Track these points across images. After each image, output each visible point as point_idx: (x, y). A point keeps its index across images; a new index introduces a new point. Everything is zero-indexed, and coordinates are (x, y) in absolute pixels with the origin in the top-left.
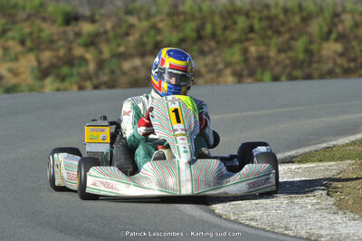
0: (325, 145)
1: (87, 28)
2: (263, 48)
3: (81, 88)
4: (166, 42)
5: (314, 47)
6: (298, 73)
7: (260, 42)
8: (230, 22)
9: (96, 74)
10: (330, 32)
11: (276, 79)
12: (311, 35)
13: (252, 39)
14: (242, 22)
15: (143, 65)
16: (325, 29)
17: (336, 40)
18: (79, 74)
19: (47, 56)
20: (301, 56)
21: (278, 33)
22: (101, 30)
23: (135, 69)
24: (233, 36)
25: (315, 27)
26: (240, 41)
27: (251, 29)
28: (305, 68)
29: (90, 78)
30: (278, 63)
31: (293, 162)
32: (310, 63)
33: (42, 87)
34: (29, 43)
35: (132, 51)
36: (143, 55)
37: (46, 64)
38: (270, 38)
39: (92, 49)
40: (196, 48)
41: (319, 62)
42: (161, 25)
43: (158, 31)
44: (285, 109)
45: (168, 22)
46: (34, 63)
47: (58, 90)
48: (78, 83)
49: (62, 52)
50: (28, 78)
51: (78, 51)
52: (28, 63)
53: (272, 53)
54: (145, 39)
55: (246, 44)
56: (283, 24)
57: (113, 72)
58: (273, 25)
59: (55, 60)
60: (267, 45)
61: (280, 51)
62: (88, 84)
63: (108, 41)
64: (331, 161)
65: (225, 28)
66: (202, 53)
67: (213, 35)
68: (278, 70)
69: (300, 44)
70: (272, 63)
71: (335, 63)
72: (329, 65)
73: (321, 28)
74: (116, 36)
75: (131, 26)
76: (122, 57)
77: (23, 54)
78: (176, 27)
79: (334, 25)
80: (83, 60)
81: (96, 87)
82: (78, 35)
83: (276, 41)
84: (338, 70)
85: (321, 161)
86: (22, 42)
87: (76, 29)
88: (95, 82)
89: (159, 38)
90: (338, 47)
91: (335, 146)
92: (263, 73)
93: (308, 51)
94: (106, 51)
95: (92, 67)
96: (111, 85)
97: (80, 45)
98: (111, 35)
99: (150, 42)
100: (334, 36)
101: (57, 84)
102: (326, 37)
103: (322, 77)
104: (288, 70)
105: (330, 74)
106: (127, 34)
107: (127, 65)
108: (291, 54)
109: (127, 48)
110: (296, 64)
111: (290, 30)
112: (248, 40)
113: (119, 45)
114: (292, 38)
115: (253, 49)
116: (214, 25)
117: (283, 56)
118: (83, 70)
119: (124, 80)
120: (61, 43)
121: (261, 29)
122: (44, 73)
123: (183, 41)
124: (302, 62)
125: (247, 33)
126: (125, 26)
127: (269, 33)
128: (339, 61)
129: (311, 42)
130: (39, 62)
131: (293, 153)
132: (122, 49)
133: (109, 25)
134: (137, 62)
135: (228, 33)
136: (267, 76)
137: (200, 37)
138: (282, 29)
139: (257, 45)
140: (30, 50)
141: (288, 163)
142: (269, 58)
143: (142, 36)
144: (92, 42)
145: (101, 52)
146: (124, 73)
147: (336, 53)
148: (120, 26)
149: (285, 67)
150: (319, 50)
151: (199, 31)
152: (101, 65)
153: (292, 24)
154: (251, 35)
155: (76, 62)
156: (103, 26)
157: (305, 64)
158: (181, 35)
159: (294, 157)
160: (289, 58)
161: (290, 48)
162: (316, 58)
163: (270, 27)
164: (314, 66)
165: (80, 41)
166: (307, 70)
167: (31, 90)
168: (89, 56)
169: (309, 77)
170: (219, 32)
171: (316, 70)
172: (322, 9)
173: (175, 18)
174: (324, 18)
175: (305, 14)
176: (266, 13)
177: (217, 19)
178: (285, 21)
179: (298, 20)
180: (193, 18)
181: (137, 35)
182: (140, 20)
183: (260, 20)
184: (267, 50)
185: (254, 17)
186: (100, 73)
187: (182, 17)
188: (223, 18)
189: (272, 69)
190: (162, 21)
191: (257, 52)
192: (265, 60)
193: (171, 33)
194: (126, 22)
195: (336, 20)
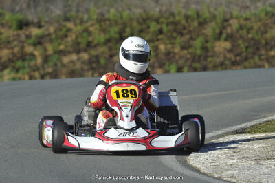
1: (35, 31)
2: (170, 46)
3: (31, 78)
4: (96, 42)
5: (209, 45)
6: (197, 65)
7: (168, 42)
8: (144, 26)
10: (221, 33)
11: (180, 70)
12: (206, 36)
13: (162, 39)
14: (154, 27)
15: (79, 59)
16: (217, 31)
17: (226, 40)
18: (30, 67)
19: (5, 53)
20: (199, 52)
21: (182, 35)
22: (47, 33)
23: (72, 62)
24: (148, 37)
25: (209, 30)
26: (152, 41)
27: (161, 32)
28: (201, 62)
29: (38, 69)
30: (181, 57)
32: (206, 58)
33: (2, 76)
35: (70, 49)
36: (78, 52)
37: (4, 59)
38: (175, 38)
39: (39, 47)
41: (213, 56)
42: (92, 29)
43: (90, 33)
45: (97, 26)
47: (14, 79)
48: (28, 73)
49: (16, 50)
51: (29, 49)
53: (177, 50)
54: (80, 40)
55: (156, 43)
56: (184, 28)
57: (55, 65)
58: (177, 29)
59: (11, 57)
60: (173, 44)
61: (183, 48)
62: (37, 74)
63: (51, 41)
65: (141, 31)
68: (181, 62)
69: (198, 43)
70: (177, 57)
71: (225, 57)
72: (221, 59)
73: (214, 30)
74: (57, 38)
75: (69, 30)
76: (62, 53)
78: (104, 31)
79: (224, 28)
80: (33, 55)
81: (42, 77)
82: (28, 37)
83: (179, 40)
84: (227, 62)
87: (27, 33)
88: (42, 72)
89: (90, 39)
90: (228, 45)
92: (170, 65)
93: (204, 49)
94: (50, 49)
95: (39, 60)
96: (55, 75)
97: (30, 44)
98: (53, 36)
99: (83, 42)
100: (224, 36)
101: (13, 75)
102: (218, 37)
103: (215, 68)
104: (189, 63)
105: (222, 66)
106: (66, 36)
107: (66, 60)
108: (190, 50)
109: (66, 47)
110: (195, 58)
111: (190, 32)
112: (158, 40)
113: (60, 44)
114: (192, 38)
115: (162, 47)
116: (132, 29)
117: (185, 52)
118: (32, 63)
119: (64, 71)
120: (16, 43)
121: (168, 31)
122: (3, 66)
123: (108, 40)
124: (200, 57)
125: (157, 35)
126: (64, 29)
127: (175, 35)
128: (228, 55)
129: (207, 41)
132: (62, 47)
133: (52, 30)
134: (74, 57)
136: (173, 68)
137: (121, 38)
138: (185, 32)
139: (166, 44)
142: (175, 54)
143: (77, 37)
144: (38, 42)
145: (46, 50)
146: (64, 66)
147: (225, 49)
148: (61, 30)
149: (187, 60)
150: (213, 48)
151: (121, 33)
152: (46, 59)
153: (192, 28)
154: (160, 37)
155: (27, 57)
156: (48, 29)
157: (202, 58)
158: (107, 36)
160: (190, 53)
161: (190, 47)
162: (209, 54)
163: (175, 30)
164: (209, 59)
165: (30, 41)
166: (204, 63)
168: (36, 53)
169: (205, 69)
170: (136, 34)
171: (211, 62)
172: (214, 17)
173: (102, 24)
174: (216, 23)
175: (201, 20)
176: (172, 19)
177: (135, 24)
178: (187, 25)
179: (196, 24)
180: (116, 23)
181: (74, 36)
182: (76, 25)
183: (168, 25)
184: (173, 48)
185: (163, 23)
186: (46, 66)
187: (107, 23)
188: (139, 23)
189: (177, 62)
190: (92, 25)
191: (165, 49)
192: (172, 55)
193: (100, 35)
194: (65, 26)
195: (225, 24)
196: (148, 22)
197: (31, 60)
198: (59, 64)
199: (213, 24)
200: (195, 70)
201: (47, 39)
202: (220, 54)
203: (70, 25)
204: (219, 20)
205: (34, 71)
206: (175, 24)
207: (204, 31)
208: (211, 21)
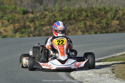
0: (112, 56)
1: (31, 16)
2: (91, 23)
3: (29, 36)
5: (109, 22)
6: (104, 31)
7: (91, 21)
8: (80, 13)
9: (34, 32)
10: (114, 17)
11: (96, 33)
12: (108, 18)
13: (88, 19)
14: (84, 14)
15: (50, 28)
16: (113, 16)
17: (117, 20)
18: (28, 32)
19: (17, 25)
20: (105, 25)
21: (97, 17)
22: (36, 16)
23: (47, 29)
24: (81, 18)
25: (109, 15)
26: (84, 20)
27: (87, 16)
28: (106, 29)
30: (97, 28)
31: (101, 62)
32: (108, 28)
33: (15, 36)
34: (11, 21)
35: (47, 24)
36: (50, 25)
37: (16, 28)
38: (94, 19)
39: (32, 23)
40: (68, 22)
41: (111, 27)
42: (56, 15)
43: (55, 17)
44: (99, 44)
45: (59, 13)
46: (13, 28)
47: (21, 37)
48: (27, 35)
49: (22, 24)
50: (10, 33)
51: (28, 24)
52: (10, 27)
53: (95, 24)
54: (51, 20)
55: (86, 21)
56: (98, 14)
57: (40, 31)
58: (95, 15)
59: (20, 27)
60: (93, 21)
61: (97, 23)
62: (31, 35)
63: (38, 20)
64: (114, 61)
65: (78, 16)
66: (71, 24)
67: (74, 18)
68: (96, 30)
69: (104, 21)
70: (95, 27)
71: (116, 27)
72: (114, 28)
73: (111, 16)
74: (41, 19)
75: (46, 15)
76: (43, 25)
77: (9, 25)
78: (62, 15)
79: (116, 14)
80: (29, 27)
81: (34, 36)
82: (28, 18)
83: (96, 20)
84: (117, 30)
85: (111, 61)
86: (9, 21)
87: (27, 16)
88: (33, 34)
89: (56, 19)
90: (117, 22)
91: (115, 56)
92: (91, 31)
93: (107, 24)
94: (37, 23)
95: (32, 29)
96: (39, 35)
98: (39, 18)
100: (116, 18)
101: (20, 35)
102: (113, 19)
103: (112, 32)
104: (100, 30)
105: (115, 31)
106: (45, 18)
107: (44, 28)
108: (101, 24)
109: (45, 23)
110: (103, 28)
111: (101, 16)
112: (86, 20)
113: (42, 22)
114: (101, 19)
115: (88, 23)
116: (75, 15)
117: (98, 25)
118: (29, 30)
119: (43, 33)
120: (22, 21)
121: (91, 16)
122: (16, 31)
123: (64, 20)
124: (105, 27)
125: (86, 18)
126: (44, 15)
127: (94, 17)
128: (118, 27)
129: (108, 20)
130: (14, 27)
131: (101, 58)
132: (43, 23)
133: (38, 15)
134: (48, 27)
135: (79, 17)
136: (93, 32)
137: (70, 19)
138: (98, 16)
139: (90, 22)
140: (11, 23)
141: (99, 62)
142: (94, 26)
143: (49, 19)
144: (32, 21)
145: (35, 24)
146: (44, 31)
147: (116, 24)
148: (42, 15)
150: (111, 23)
151: (69, 16)
152: (35, 28)
153: (101, 14)
154: (87, 18)
155: (27, 27)
156: (36, 15)
157: (106, 28)
158: (63, 18)
159: (101, 60)
160: (100, 26)
161: (101, 23)
162: (109, 26)
163: (94, 15)
164: (109, 28)
165: (28, 20)
166: (107, 30)
167: (12, 37)
168: (31, 25)
169: (107, 32)
170: (76, 17)
171: (110, 30)
172: (112, 9)
173: (61, 12)
174: (112, 12)
175: (106, 11)
176: (92, 10)
177: (76, 13)
178: (99, 13)
179: (103, 13)
180: (67, 12)
181: (48, 18)
182: (49, 13)
183: (90, 13)
184: (93, 23)
185: (88, 12)
186: (35, 31)
187: (63, 12)
188: (78, 12)
189: (95, 30)
190: (57, 13)
191: (89, 24)
192: (92, 27)
193: (60, 17)
194: (44, 13)
195: (117, 13)
196: (82, 11)
197: (29, 28)
198: (41, 31)
199: (111, 13)
200: (103, 33)
201: (36, 19)
202: (114, 26)
203: (46, 13)
204: (114, 11)
205: (30, 33)
206: (94, 12)
207: (107, 16)
208: (110, 11)
